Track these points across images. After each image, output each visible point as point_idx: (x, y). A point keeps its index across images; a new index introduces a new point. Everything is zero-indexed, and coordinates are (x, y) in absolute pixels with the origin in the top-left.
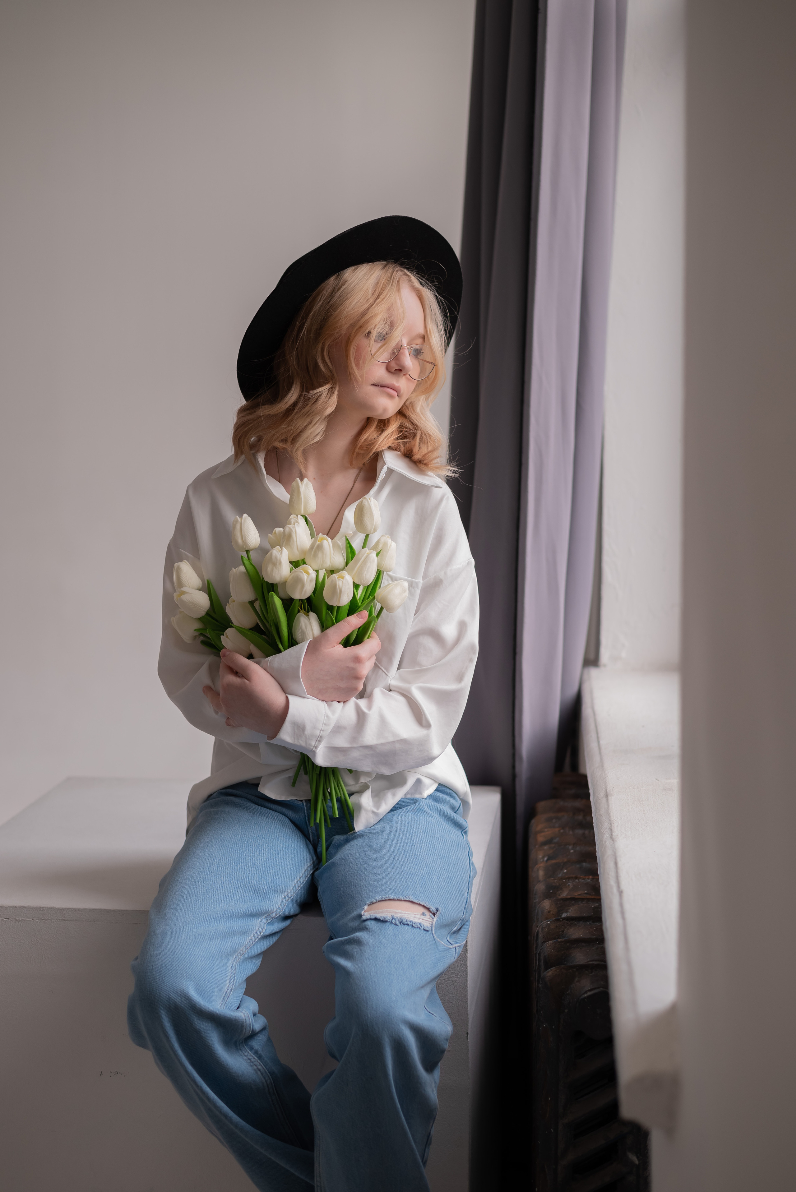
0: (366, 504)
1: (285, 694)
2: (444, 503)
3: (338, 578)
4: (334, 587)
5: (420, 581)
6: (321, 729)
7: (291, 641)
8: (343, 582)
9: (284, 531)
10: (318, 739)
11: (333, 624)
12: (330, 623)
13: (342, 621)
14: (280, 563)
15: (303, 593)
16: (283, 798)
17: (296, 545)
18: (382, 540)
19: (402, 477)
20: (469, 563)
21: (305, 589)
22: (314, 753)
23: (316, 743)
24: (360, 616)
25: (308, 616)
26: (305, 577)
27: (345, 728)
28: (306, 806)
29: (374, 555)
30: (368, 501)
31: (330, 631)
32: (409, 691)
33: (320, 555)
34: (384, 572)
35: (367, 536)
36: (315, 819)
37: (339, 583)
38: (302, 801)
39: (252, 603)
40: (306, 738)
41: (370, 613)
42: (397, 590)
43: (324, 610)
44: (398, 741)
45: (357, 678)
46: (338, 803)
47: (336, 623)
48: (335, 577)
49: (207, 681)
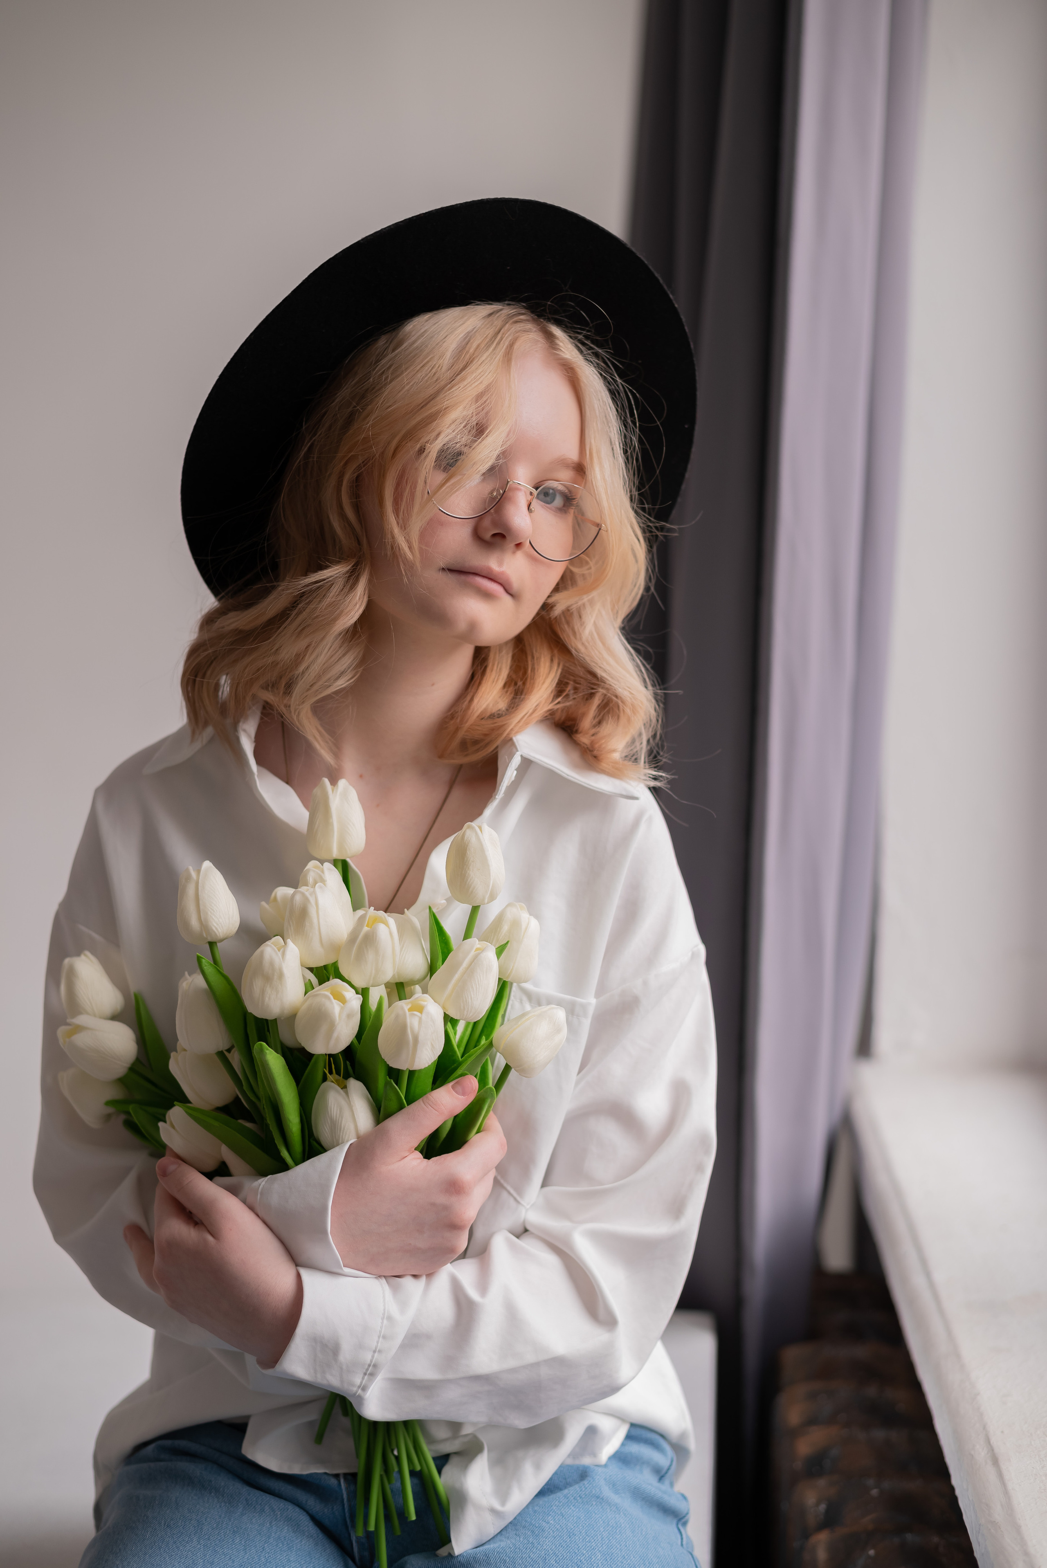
0: (473, 840)
1: (297, 1265)
2: (643, 827)
3: (410, 1010)
4: (402, 1029)
5: (591, 1001)
6: (376, 1348)
7: (309, 1142)
8: (420, 1019)
9: (293, 895)
10: (367, 1370)
11: (401, 1107)
12: (394, 1104)
13: (420, 1101)
14: (281, 975)
15: (332, 1042)
16: (296, 1470)
17: (317, 933)
18: (509, 915)
19: (551, 775)
20: (694, 956)
21: (335, 1035)
22: (360, 1399)
23: (363, 1378)
24: (459, 1088)
25: (344, 1087)
26: (335, 1008)
27: (428, 1337)
28: (347, 1488)
29: (490, 954)
30: (476, 833)
31: (394, 1124)
32: (568, 1241)
33: (370, 956)
34: (512, 984)
35: (475, 909)
36: (366, 1523)
37: (413, 1022)
38: (337, 1476)
39: (221, 1055)
40: (341, 1368)
41: (483, 1080)
42: (542, 1029)
43: (382, 1077)
44: (546, 1362)
45: (454, 1227)
46: (416, 1481)
47: (408, 1104)
48: (403, 1008)
49: (133, 1215)
